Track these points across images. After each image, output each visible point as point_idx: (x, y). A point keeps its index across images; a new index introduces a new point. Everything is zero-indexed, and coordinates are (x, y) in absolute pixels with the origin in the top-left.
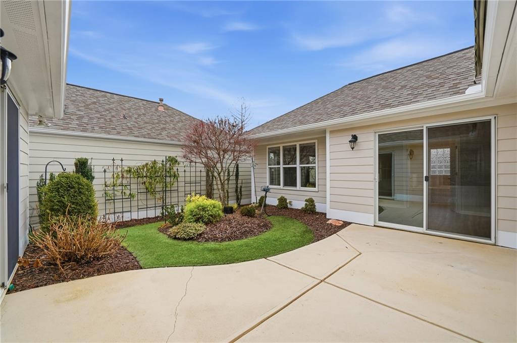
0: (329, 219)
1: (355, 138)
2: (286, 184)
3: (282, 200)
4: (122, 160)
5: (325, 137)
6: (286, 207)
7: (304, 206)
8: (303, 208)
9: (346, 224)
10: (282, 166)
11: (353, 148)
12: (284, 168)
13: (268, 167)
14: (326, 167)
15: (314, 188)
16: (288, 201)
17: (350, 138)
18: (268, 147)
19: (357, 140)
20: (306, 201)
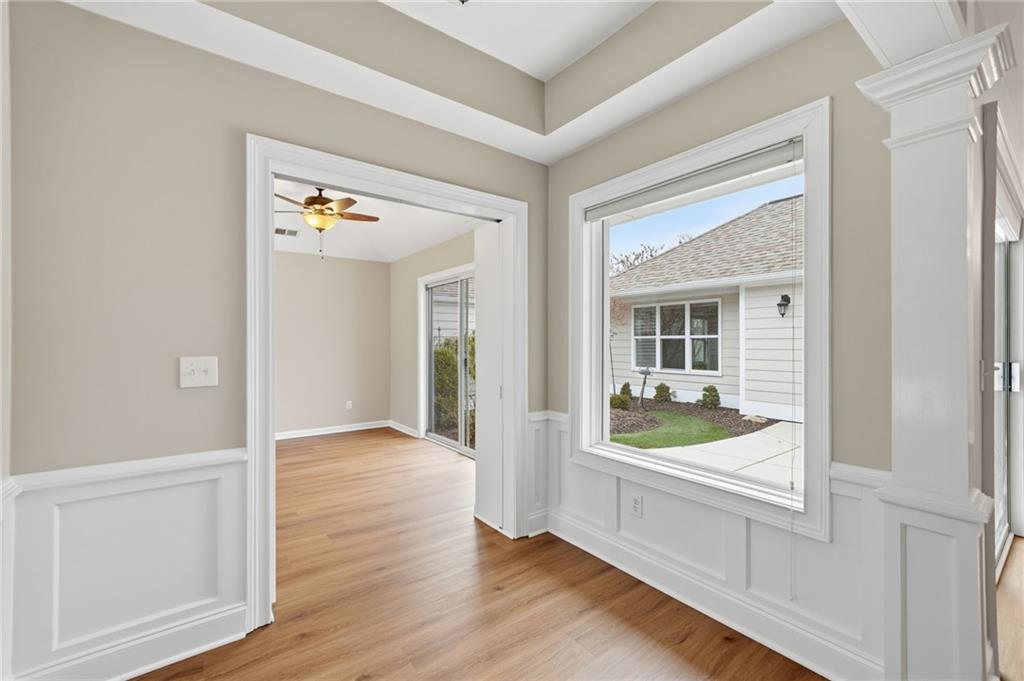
0: (744, 416)
1: (786, 300)
2: (665, 365)
3: (663, 390)
4: (439, 330)
5: (738, 294)
6: (668, 400)
7: (701, 398)
8: (698, 401)
9: (771, 422)
10: (658, 337)
11: (783, 315)
12: (662, 340)
13: (633, 338)
14: (738, 339)
15: (715, 372)
16: (670, 391)
17: (779, 300)
18: (633, 307)
19: (789, 302)
20: (705, 389)
